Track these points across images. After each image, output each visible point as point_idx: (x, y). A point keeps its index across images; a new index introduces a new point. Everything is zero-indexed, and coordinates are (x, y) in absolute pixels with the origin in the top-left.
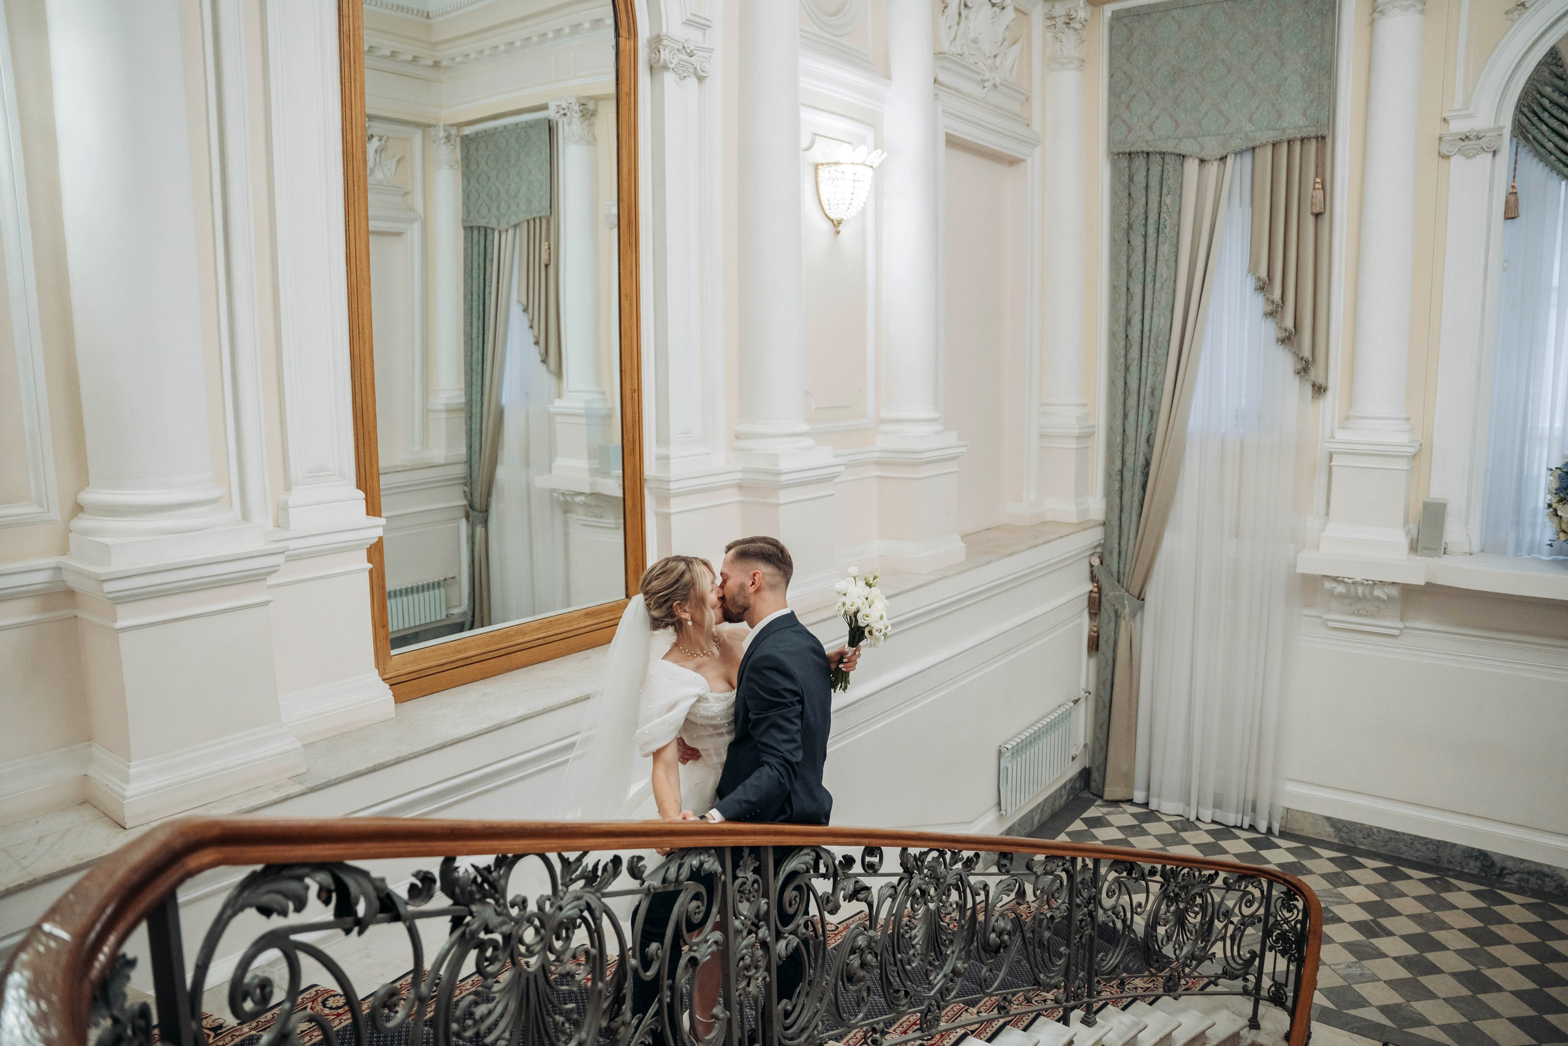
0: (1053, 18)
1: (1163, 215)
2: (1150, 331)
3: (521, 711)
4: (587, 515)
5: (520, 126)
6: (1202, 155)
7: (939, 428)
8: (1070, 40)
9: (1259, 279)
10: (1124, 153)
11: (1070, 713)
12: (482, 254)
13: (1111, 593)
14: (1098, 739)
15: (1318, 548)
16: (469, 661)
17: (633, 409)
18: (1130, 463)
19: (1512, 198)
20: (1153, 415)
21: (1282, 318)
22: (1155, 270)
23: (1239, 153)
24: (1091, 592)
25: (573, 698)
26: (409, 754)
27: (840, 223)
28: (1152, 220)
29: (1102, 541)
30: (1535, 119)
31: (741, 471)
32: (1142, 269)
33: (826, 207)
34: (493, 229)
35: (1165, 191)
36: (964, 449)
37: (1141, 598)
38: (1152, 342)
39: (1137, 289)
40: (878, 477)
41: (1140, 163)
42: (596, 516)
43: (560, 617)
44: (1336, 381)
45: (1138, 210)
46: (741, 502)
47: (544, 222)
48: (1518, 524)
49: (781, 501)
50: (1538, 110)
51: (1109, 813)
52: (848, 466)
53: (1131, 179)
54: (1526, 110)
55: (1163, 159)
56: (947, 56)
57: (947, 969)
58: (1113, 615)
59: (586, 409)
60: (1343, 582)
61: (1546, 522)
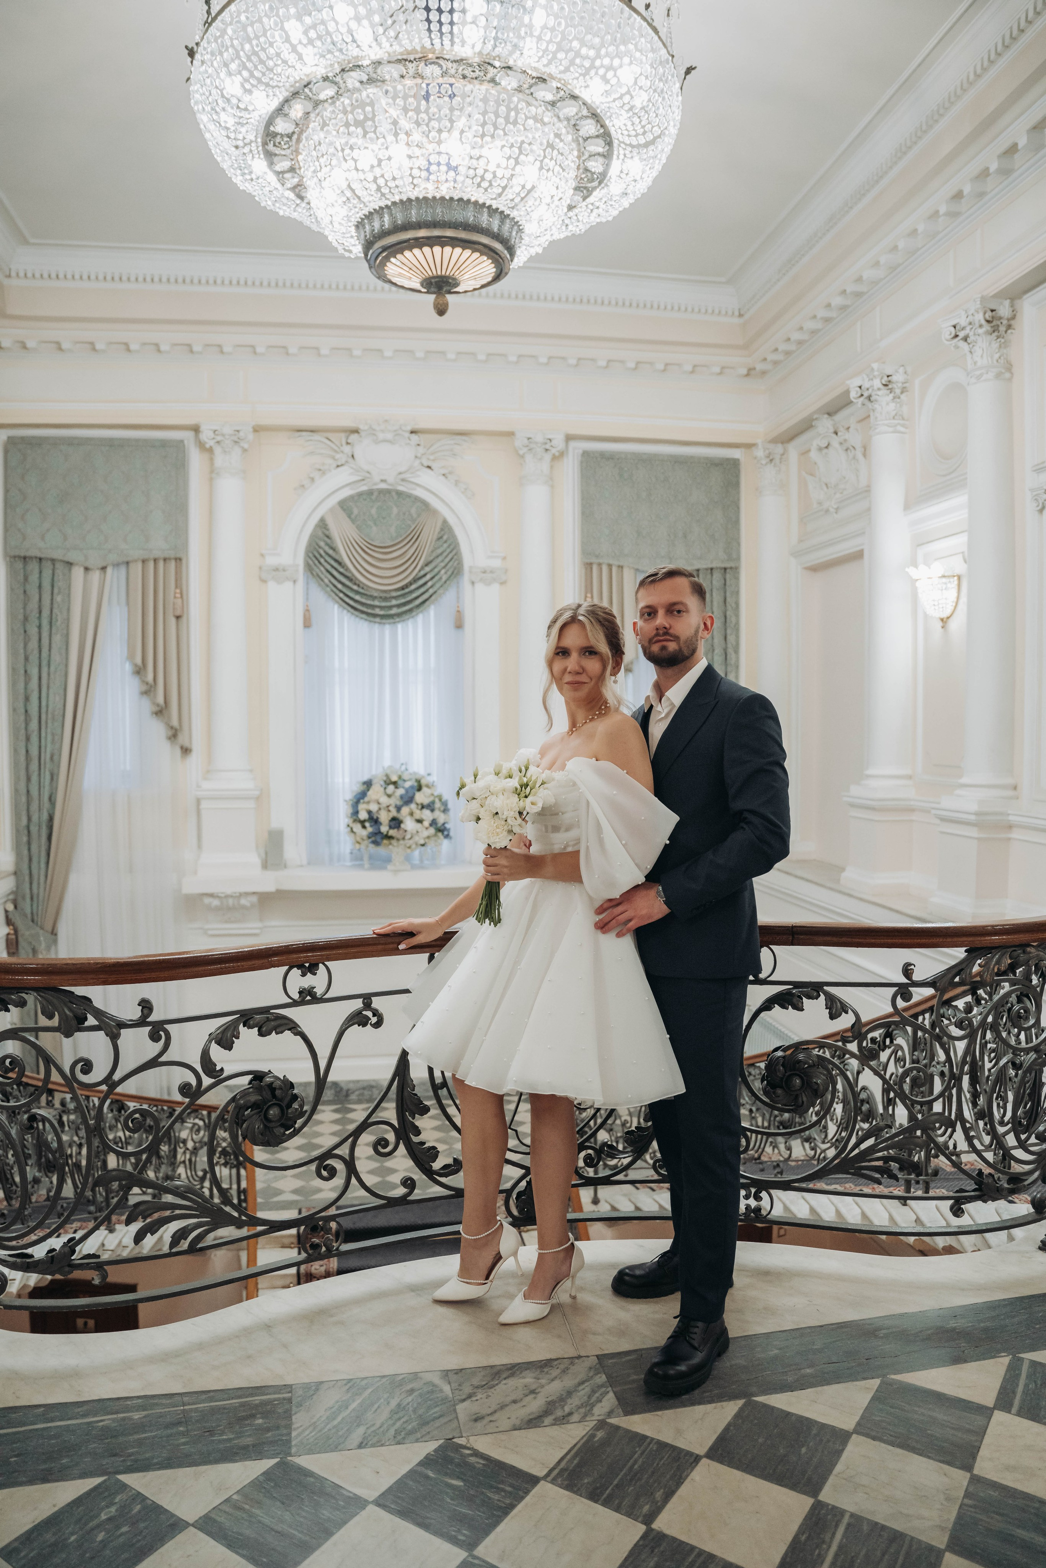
1: (55, 611)
2: (47, 706)
6: (87, 564)
9: (136, 665)
10: (19, 557)
13: (26, 932)
15: (196, 873)
18: (35, 818)
19: (307, 613)
20: (53, 777)
21: (155, 696)
22: (50, 656)
23: (117, 565)
24: (8, 934)
28: (46, 613)
29: (14, 889)
30: (316, 562)
32: (38, 655)
35: (56, 591)
37: (54, 933)
38: (50, 716)
39: (34, 672)
41: (33, 566)
44: (197, 743)
45: (33, 604)
48: (329, 842)
50: (318, 556)
53: (26, 579)
54: (311, 555)
55: (54, 565)
58: (30, 951)
60: (218, 897)
61: (348, 838)
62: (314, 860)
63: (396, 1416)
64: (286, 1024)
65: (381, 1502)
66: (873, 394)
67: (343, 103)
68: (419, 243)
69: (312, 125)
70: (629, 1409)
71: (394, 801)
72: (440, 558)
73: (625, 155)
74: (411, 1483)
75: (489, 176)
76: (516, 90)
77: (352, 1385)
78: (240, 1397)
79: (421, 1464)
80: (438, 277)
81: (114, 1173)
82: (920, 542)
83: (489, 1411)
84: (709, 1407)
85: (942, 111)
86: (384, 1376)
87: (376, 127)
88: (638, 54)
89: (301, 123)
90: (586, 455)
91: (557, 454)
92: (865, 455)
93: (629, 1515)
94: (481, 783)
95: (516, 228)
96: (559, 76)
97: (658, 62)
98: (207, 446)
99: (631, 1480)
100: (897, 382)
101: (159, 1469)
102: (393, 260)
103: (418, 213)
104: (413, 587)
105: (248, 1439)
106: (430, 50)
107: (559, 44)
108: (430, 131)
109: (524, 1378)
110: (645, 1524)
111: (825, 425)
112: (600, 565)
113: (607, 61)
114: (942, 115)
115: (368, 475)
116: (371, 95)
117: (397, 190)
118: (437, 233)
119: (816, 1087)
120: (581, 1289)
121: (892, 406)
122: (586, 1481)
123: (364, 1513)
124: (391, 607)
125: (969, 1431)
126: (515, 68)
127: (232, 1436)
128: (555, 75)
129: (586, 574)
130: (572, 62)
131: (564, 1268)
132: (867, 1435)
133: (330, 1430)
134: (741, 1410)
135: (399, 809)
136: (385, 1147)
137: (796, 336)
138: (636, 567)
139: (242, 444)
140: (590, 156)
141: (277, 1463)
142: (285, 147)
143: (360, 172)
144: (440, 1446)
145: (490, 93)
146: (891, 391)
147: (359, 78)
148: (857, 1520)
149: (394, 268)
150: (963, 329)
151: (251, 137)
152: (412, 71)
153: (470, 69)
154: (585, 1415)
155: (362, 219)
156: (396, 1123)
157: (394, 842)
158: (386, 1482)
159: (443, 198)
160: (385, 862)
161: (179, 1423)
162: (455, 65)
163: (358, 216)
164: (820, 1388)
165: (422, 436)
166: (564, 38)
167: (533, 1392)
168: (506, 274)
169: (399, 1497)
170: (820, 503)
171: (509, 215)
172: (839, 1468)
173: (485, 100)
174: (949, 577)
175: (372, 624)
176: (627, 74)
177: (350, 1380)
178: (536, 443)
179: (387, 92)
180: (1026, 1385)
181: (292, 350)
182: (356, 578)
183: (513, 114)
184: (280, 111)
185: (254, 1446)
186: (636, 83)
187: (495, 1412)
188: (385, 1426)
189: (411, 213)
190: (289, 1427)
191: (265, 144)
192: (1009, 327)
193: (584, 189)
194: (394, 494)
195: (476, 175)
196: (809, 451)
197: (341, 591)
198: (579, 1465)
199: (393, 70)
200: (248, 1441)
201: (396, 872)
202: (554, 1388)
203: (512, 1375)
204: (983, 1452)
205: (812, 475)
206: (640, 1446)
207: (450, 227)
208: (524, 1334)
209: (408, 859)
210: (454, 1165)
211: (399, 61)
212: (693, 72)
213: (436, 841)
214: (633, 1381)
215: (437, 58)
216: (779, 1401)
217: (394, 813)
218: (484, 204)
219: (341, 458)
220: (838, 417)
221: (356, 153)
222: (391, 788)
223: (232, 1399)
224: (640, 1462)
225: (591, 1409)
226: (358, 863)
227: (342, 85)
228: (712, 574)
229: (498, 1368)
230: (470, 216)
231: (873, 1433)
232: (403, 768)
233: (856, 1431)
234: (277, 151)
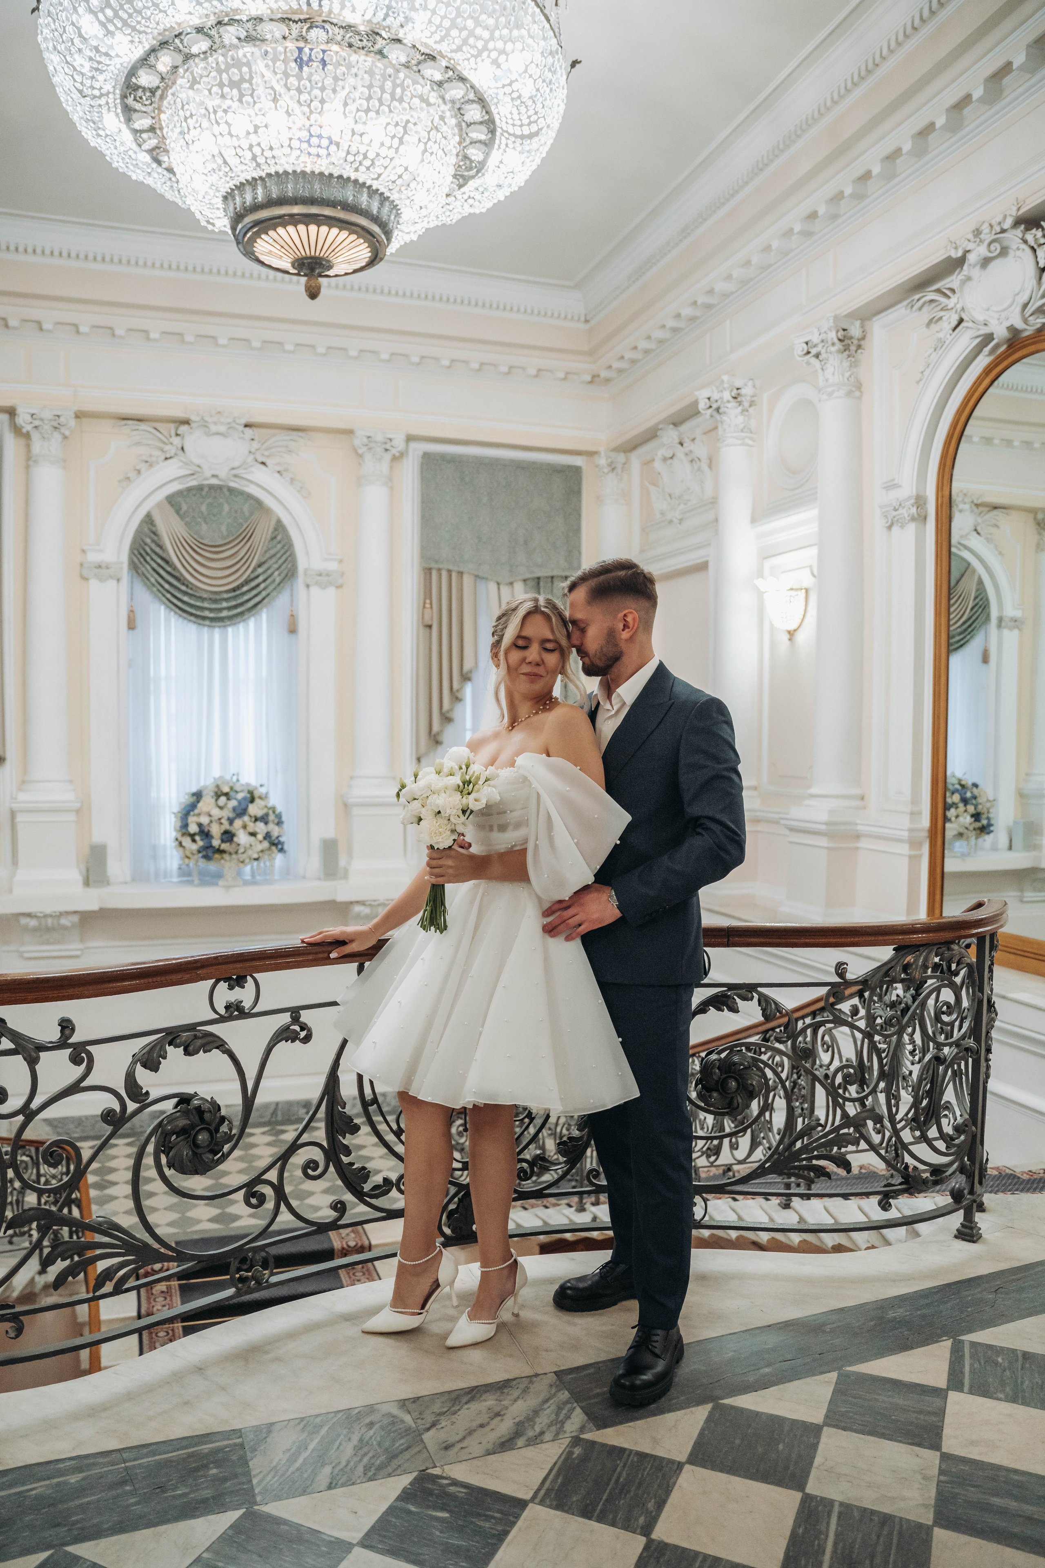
15: (11, 891)
19: (131, 614)
30: (142, 560)
44: (12, 752)
48: (154, 857)
50: (144, 554)
54: (136, 552)
60: (36, 917)
61: (175, 853)
62: (139, 877)
63: (362, 1452)
64: (213, 1042)
65: (366, 1543)
66: (722, 406)
67: (216, 59)
68: (293, 220)
69: (180, 81)
70: (602, 1424)
71: (227, 813)
72: (274, 560)
73: (507, 145)
74: (394, 1520)
75: (371, 155)
76: (403, 65)
77: (307, 1424)
78: (186, 1448)
79: (399, 1498)
80: (311, 258)
81: (31, 1213)
82: (766, 554)
83: (458, 1438)
84: (680, 1413)
85: (799, 132)
86: (339, 1411)
87: (253, 90)
88: (530, 41)
89: (167, 77)
90: (427, 457)
91: (397, 454)
92: (710, 467)
93: (626, 1528)
94: (422, 783)
95: (394, 211)
96: (449, 55)
97: (548, 51)
98: (24, 431)
99: (620, 1493)
100: (745, 395)
101: (112, 1535)
102: (263, 236)
103: (295, 188)
104: (245, 589)
105: (206, 1492)
106: (316, 11)
107: (453, 21)
108: (311, 101)
109: (485, 1400)
110: (644, 1535)
111: (670, 435)
112: (439, 570)
113: (500, 45)
114: (799, 137)
115: (198, 469)
116: (248, 55)
117: (273, 161)
118: (314, 210)
119: (751, 1088)
120: (522, 1307)
121: (741, 419)
122: (575, 1499)
123: (351, 1557)
124: (220, 610)
125: (930, 1413)
126: (405, 41)
127: (186, 1490)
128: (445, 54)
129: (425, 579)
130: (465, 42)
131: (509, 1285)
132: (837, 1427)
133: (293, 1473)
134: (711, 1413)
135: (231, 821)
136: (314, 1170)
137: (643, 345)
138: (476, 573)
139: (63, 430)
140: (471, 143)
141: (244, 1514)
142: (148, 103)
143: (234, 138)
144: (415, 1479)
145: (376, 66)
146: (740, 403)
147: (236, 33)
148: (847, 1509)
149: (263, 246)
150: (815, 346)
151: (108, 87)
152: (295, 33)
153: (357, 37)
154: (557, 1434)
155: (232, 190)
156: (325, 1144)
157: (226, 856)
158: (368, 1521)
159: (321, 174)
160: (215, 878)
161: (124, 1482)
162: (342, 31)
163: (228, 186)
164: (781, 1386)
165: (256, 430)
166: (459, 15)
167: (498, 1414)
168: (381, 259)
169: (385, 1536)
170: (663, 514)
171: (389, 198)
172: (817, 1461)
173: (370, 72)
174: (796, 590)
175: (201, 627)
176: (516, 62)
177: (302, 1419)
178: (376, 442)
179: (266, 53)
180: (971, 1365)
181: (119, 332)
182: (185, 579)
183: (398, 91)
184: (145, 61)
185: (213, 1498)
186: (526, 71)
187: (464, 1438)
188: (352, 1463)
189: (287, 187)
190: (247, 1474)
191: (124, 97)
192: (859, 347)
193: (461, 178)
194: (225, 490)
195: (358, 152)
196: (653, 460)
197: (168, 592)
198: (563, 1484)
199: (275, 30)
200: (207, 1493)
201: (227, 887)
202: (518, 1409)
203: (472, 1399)
204: (947, 1431)
205: (654, 485)
206: (620, 1459)
207: (328, 206)
208: (476, 1355)
209: (239, 873)
210: (384, 1185)
211: (283, 20)
212: (578, 66)
213: (270, 855)
214: (598, 1395)
215: (324, 21)
216: (746, 1401)
217: (226, 826)
218: (364, 183)
219: (171, 450)
220: (684, 428)
221: (230, 117)
222: (223, 799)
223: (178, 1450)
224: (624, 1474)
225: (562, 1426)
226: (185, 879)
227: (217, 40)
228: (552, 582)
229: (457, 1393)
230: (349, 195)
231: (843, 1424)
232: (235, 779)
233: (826, 1424)
234: (138, 106)
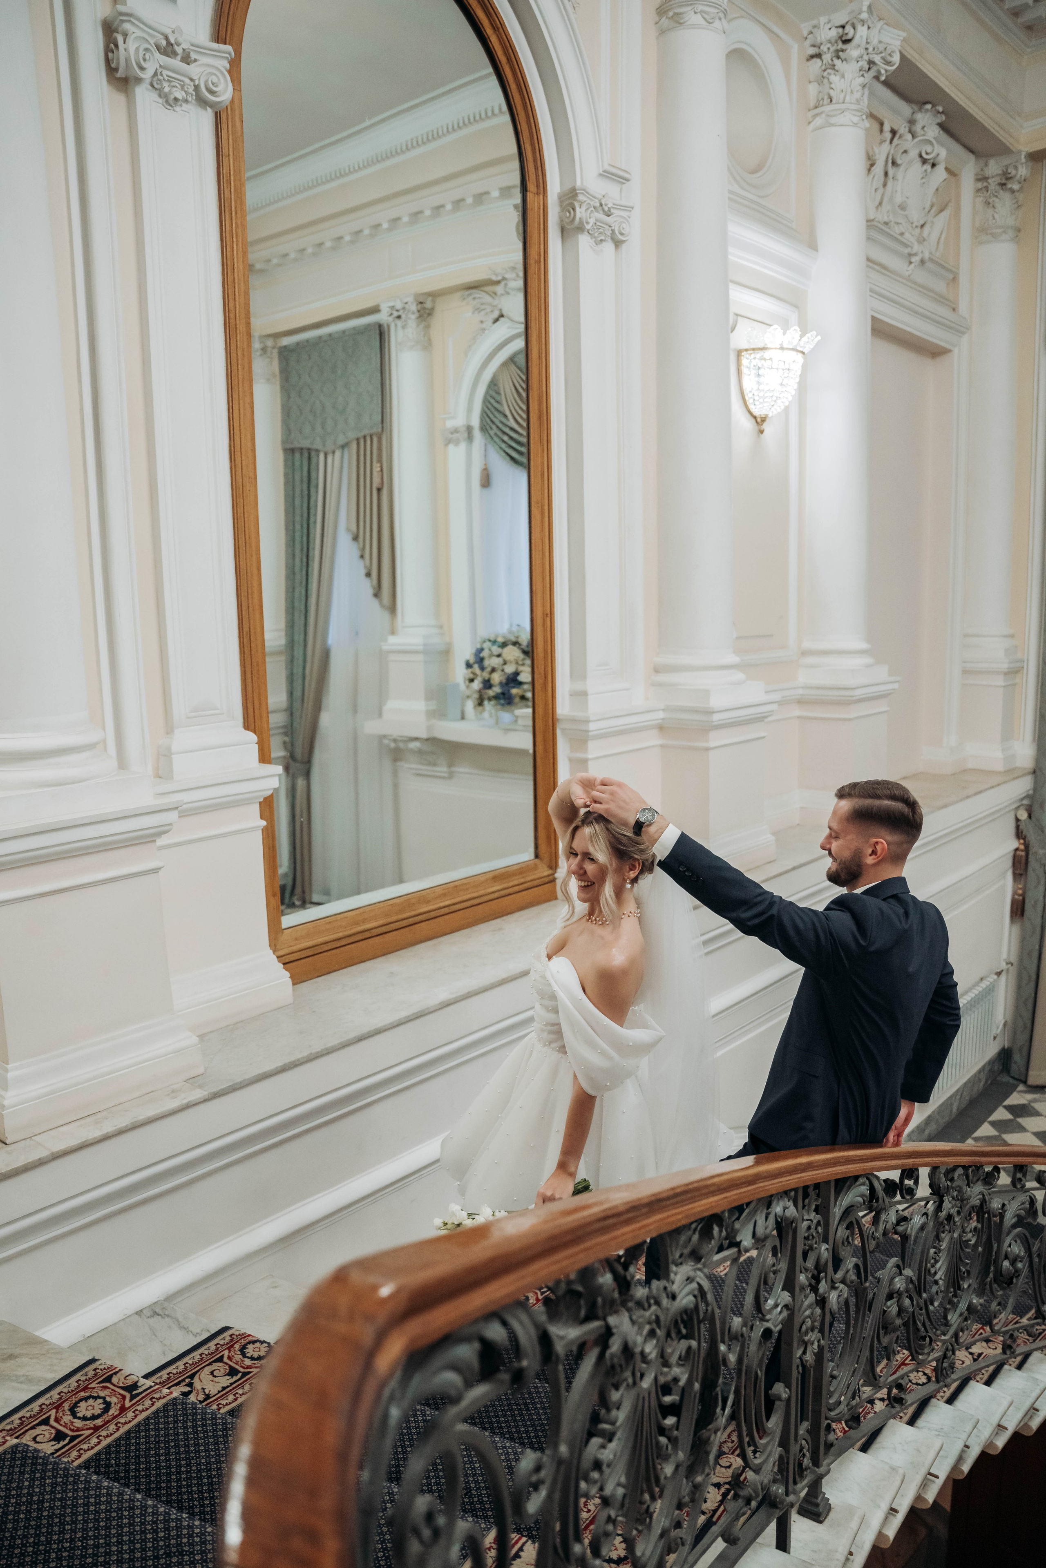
0: (985, 179)
3: (443, 995)
4: (422, 764)
5: (347, 333)
7: (868, 660)
8: (1004, 204)
11: (993, 986)
12: (305, 479)
14: (1021, 1016)
16: (368, 935)
17: (545, 637)
24: (1017, 849)
25: (500, 978)
26: (322, 1050)
27: (764, 420)
29: (1031, 792)
31: (663, 710)
33: (750, 402)
34: (317, 451)
36: (896, 686)
40: (799, 717)
42: (430, 764)
43: (465, 881)
46: (662, 746)
47: (375, 440)
49: (712, 744)
51: (1035, 1101)
52: (781, 703)
56: (875, 223)
57: (963, 1306)
58: (1042, 876)
59: (425, 645)
